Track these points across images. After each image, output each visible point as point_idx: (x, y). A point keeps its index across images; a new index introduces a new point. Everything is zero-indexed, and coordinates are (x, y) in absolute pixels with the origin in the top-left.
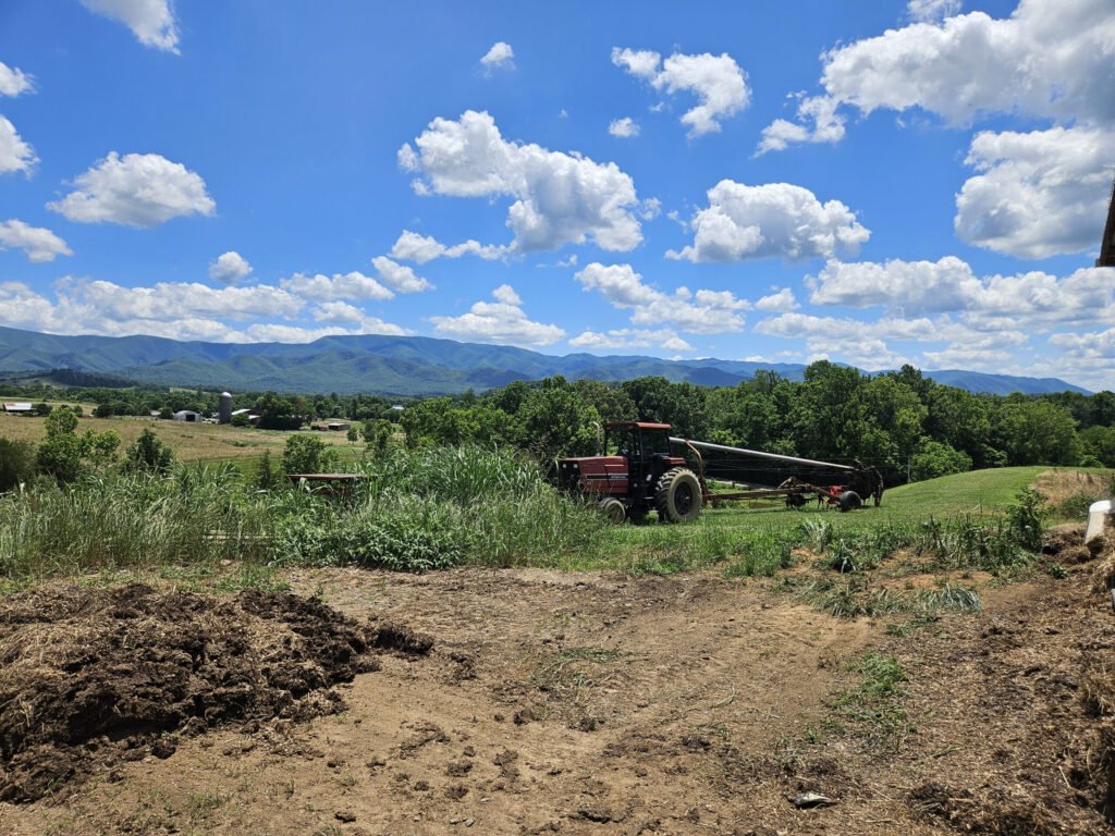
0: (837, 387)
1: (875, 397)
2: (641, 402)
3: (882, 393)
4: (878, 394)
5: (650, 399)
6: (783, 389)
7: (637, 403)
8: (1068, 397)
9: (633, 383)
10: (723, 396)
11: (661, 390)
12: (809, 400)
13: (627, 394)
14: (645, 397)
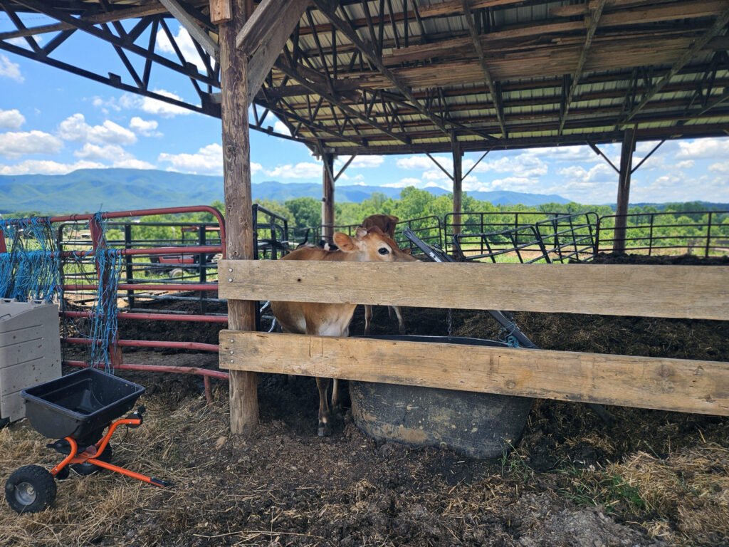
0: (418, 203)
1: (438, 209)
2: (297, 215)
3: (442, 206)
4: (440, 207)
5: (303, 212)
6: (388, 204)
7: (294, 215)
8: (552, 206)
9: (292, 202)
10: (353, 209)
11: (310, 206)
12: (402, 211)
13: (288, 209)
14: (300, 211)
